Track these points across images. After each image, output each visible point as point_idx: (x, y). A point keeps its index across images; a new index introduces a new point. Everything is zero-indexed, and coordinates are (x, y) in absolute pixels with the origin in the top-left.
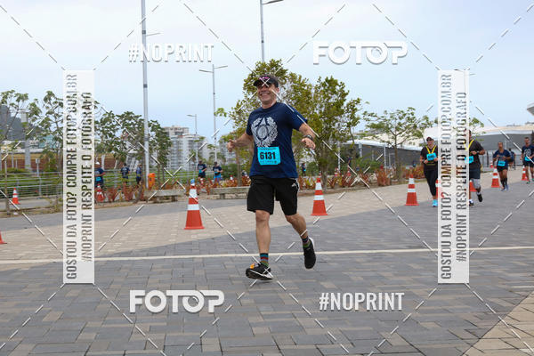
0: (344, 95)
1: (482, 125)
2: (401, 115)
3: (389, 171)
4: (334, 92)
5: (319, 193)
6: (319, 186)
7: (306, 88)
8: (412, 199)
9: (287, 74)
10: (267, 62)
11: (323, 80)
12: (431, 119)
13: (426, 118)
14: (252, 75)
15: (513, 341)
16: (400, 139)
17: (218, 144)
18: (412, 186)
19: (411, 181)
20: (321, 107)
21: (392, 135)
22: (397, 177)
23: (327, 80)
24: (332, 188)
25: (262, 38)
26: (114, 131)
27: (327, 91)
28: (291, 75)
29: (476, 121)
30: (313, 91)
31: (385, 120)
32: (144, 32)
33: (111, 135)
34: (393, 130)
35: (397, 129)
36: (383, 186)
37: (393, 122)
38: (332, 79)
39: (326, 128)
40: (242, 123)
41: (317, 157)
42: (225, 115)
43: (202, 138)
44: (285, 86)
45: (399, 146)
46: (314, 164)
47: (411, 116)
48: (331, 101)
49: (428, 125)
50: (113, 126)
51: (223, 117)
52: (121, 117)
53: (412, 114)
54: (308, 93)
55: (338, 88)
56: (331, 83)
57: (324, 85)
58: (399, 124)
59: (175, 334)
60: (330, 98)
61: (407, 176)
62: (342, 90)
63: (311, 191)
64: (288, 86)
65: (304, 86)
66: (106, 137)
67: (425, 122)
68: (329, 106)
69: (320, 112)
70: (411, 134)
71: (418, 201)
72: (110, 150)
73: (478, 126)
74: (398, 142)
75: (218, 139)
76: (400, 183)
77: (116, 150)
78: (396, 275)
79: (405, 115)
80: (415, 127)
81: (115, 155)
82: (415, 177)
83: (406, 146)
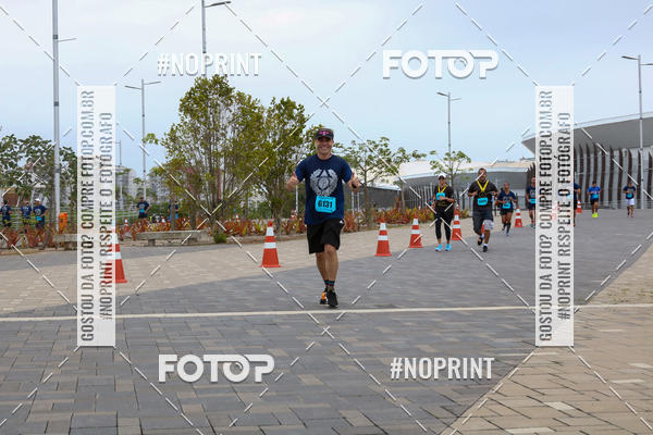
0: (302, 120)
1: (469, 160)
2: (371, 147)
3: (357, 215)
4: (291, 117)
5: (270, 239)
6: (270, 232)
7: (256, 111)
8: (383, 248)
9: (234, 93)
10: (210, 78)
11: (278, 102)
12: (409, 152)
13: (403, 151)
14: (190, 93)
15: (497, 421)
16: (370, 176)
17: (147, 178)
18: (383, 233)
19: (383, 226)
20: (275, 134)
21: (360, 171)
22: (366, 221)
23: (282, 101)
24: (287, 234)
25: (204, 48)
26: (16, 160)
27: (282, 115)
28: (239, 94)
29: (462, 155)
30: (265, 115)
31: (353, 152)
32: (55, 37)
33: (11, 165)
34: (363, 164)
35: (367, 163)
36: (349, 232)
37: (362, 154)
38: (289, 100)
39: (281, 161)
40: (176, 152)
41: (269, 196)
42: (156, 142)
43: (128, 170)
44: (231, 108)
45: (369, 184)
46: (266, 204)
47: (384, 148)
48: (288, 127)
49: (405, 158)
50: (15, 153)
51: (153, 144)
52: (26, 142)
53: (386, 145)
54: (259, 117)
55: (295, 111)
56: (287, 105)
57: (278, 107)
58: (370, 157)
59: (86, 414)
60: (286, 124)
61: (379, 220)
62: (301, 115)
63: (262, 238)
64: (235, 107)
65: (255, 108)
66: (6, 168)
67: (400, 155)
68: (284, 134)
69: (274, 141)
70: (383, 169)
71: (391, 251)
72: (11, 184)
73: (464, 161)
74: (368, 179)
75: (147, 172)
76: (369, 228)
77: (19, 183)
78: (360, 340)
79: (376, 146)
80: (389, 161)
81: (16, 190)
82: (389, 221)
83: (378, 184)
